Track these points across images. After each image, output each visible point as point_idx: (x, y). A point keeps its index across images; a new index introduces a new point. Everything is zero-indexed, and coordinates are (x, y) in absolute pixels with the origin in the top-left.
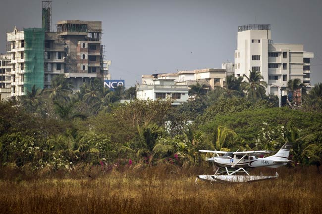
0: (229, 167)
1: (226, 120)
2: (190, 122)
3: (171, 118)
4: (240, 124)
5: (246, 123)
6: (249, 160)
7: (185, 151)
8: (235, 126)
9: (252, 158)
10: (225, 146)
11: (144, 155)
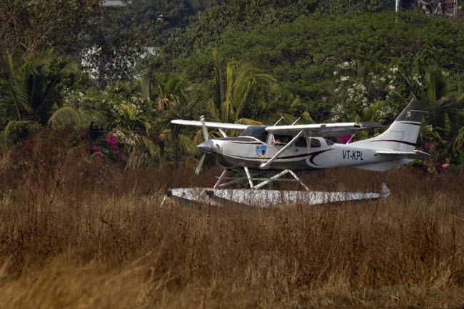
0: (254, 167)
1: (250, 46)
2: (151, 50)
3: (99, 40)
4: (288, 55)
5: (303, 54)
6: (309, 150)
7: (137, 126)
8: (274, 62)
9: (316, 144)
10: (246, 114)
11: (23, 134)
